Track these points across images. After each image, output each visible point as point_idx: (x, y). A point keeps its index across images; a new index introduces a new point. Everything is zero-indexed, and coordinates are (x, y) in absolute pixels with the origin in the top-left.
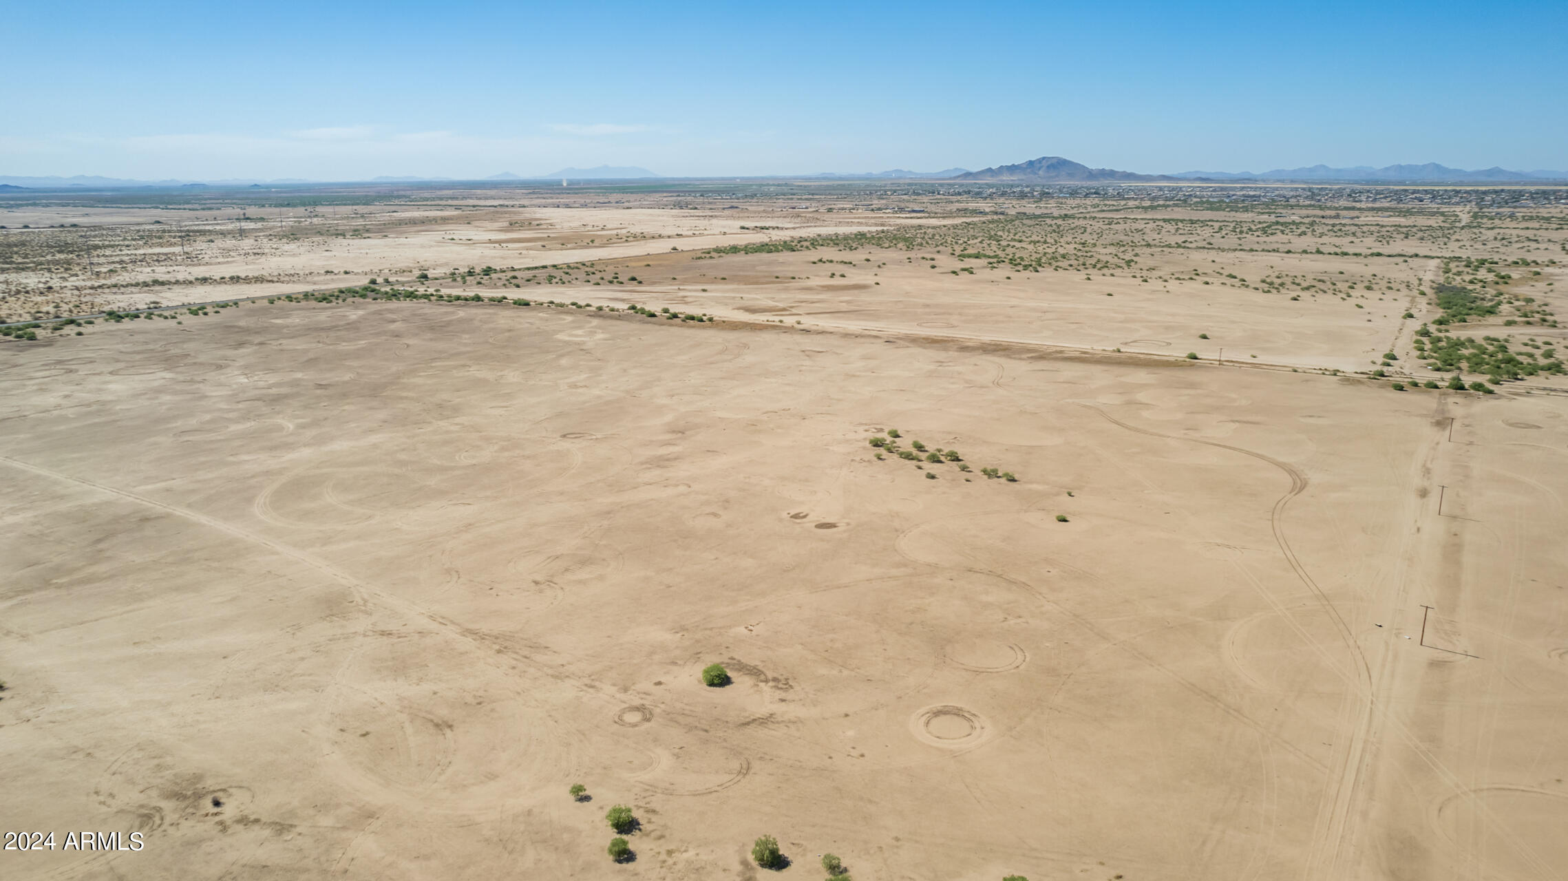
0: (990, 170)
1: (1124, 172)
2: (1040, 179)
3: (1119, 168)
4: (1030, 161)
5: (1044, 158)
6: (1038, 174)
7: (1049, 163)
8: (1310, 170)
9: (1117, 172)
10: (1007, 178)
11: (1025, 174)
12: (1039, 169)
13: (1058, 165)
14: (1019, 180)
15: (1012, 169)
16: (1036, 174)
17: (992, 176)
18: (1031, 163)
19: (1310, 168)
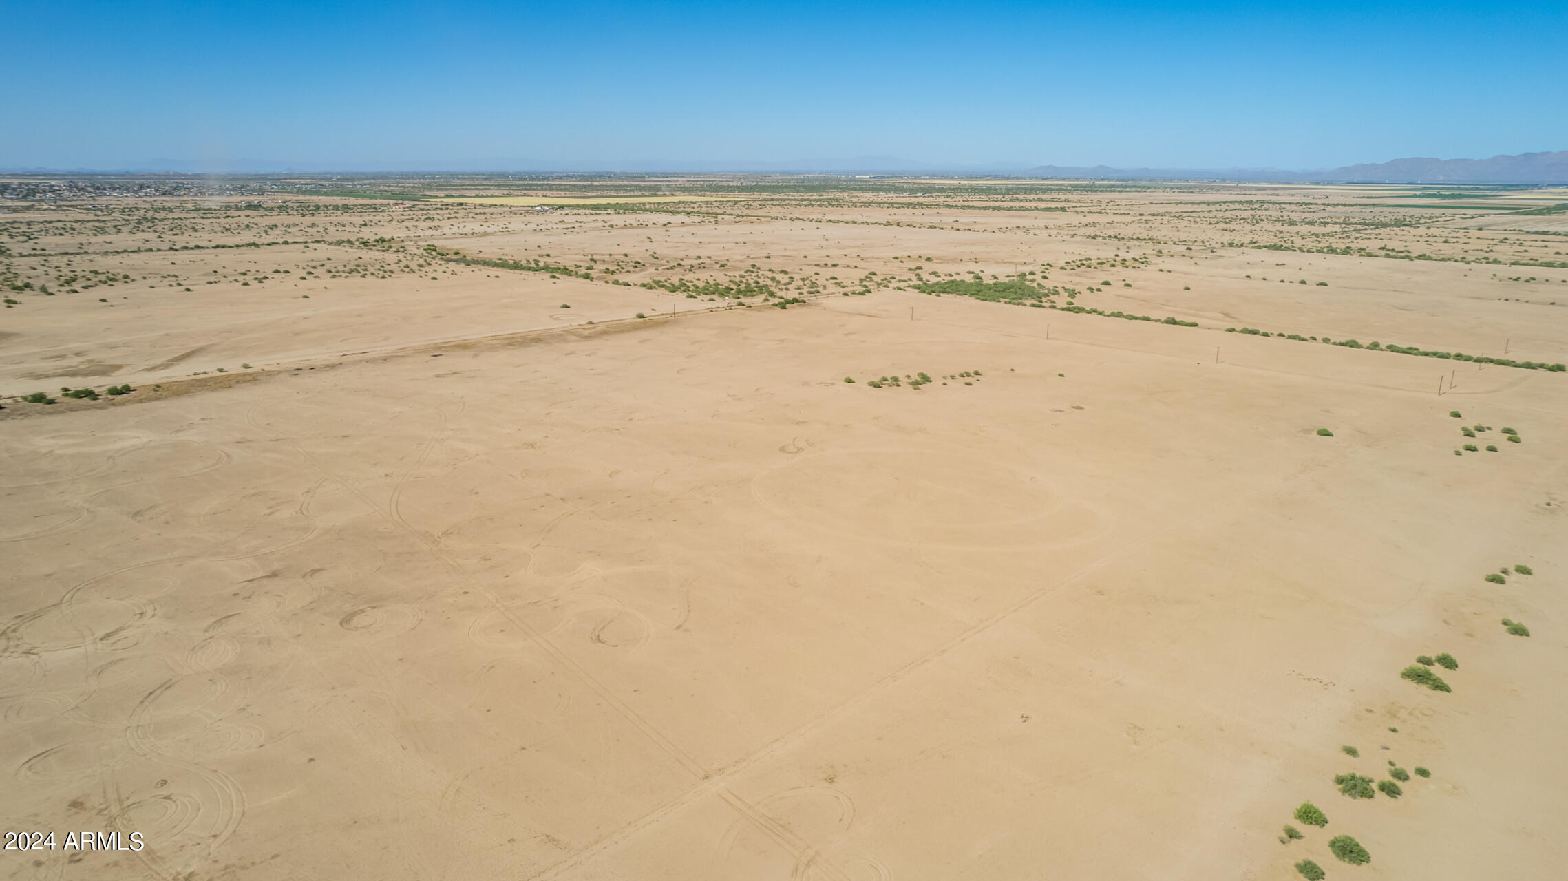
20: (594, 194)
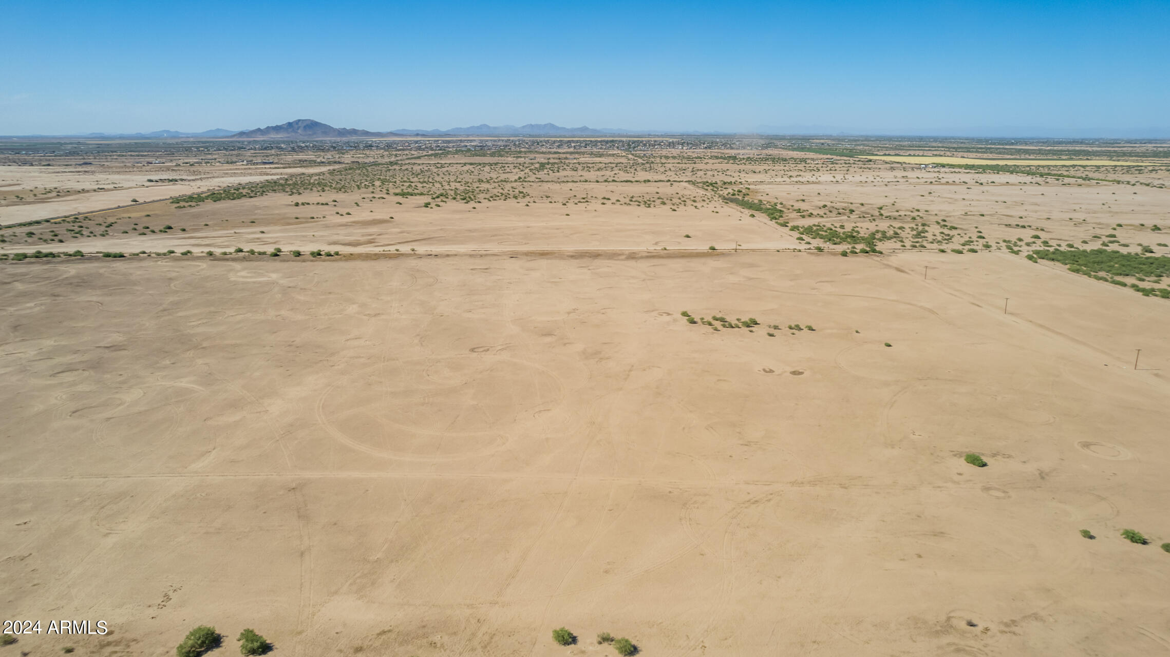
0: (259, 130)
1: (363, 130)
2: (300, 136)
3: (359, 128)
4: (289, 123)
5: (299, 120)
6: (298, 133)
7: (305, 124)
8: (478, 128)
9: (358, 130)
10: (274, 136)
11: (289, 133)
12: (298, 129)
13: (312, 126)
14: (286, 137)
15: (277, 129)
16: (297, 132)
17: (262, 135)
18: (290, 124)
19: (478, 127)
20: (1012, 157)
